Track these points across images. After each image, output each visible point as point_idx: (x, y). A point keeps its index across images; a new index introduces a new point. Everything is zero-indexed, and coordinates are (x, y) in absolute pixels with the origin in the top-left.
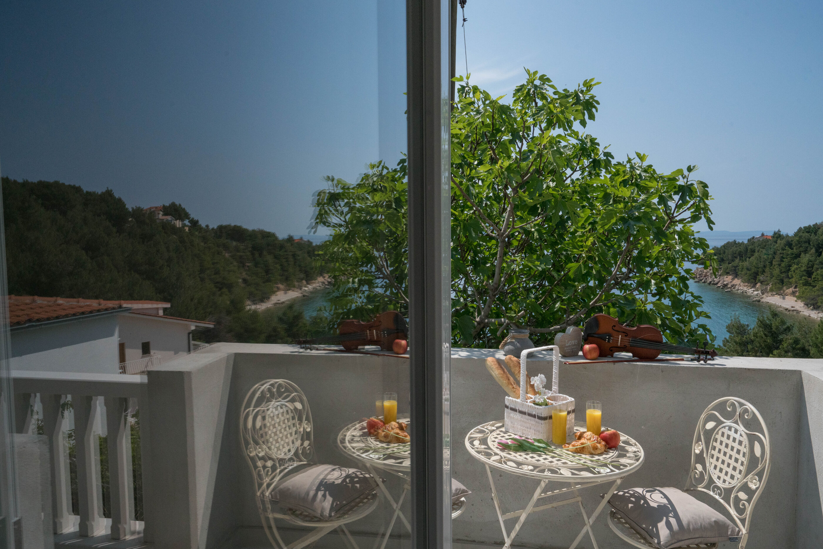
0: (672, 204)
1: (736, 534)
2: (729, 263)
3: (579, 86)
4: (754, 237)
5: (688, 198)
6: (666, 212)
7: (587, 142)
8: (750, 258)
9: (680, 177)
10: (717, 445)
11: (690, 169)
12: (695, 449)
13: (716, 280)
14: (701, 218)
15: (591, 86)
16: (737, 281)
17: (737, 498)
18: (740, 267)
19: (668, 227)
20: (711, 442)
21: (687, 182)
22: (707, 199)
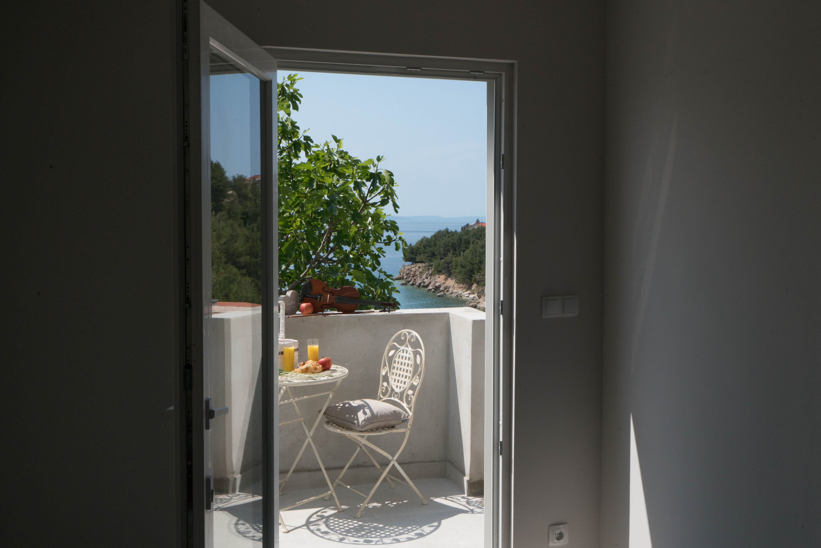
0: (365, 190)
1: (406, 417)
2: (441, 259)
3: (284, 79)
4: (468, 225)
5: (378, 184)
6: (361, 196)
7: (288, 124)
8: (464, 251)
9: (372, 165)
10: (396, 365)
11: (379, 159)
12: (382, 373)
13: (427, 281)
14: (388, 202)
15: (294, 80)
16: (451, 282)
17: (408, 396)
18: (454, 263)
19: (362, 210)
20: (392, 364)
21: (377, 170)
22: (393, 186)
